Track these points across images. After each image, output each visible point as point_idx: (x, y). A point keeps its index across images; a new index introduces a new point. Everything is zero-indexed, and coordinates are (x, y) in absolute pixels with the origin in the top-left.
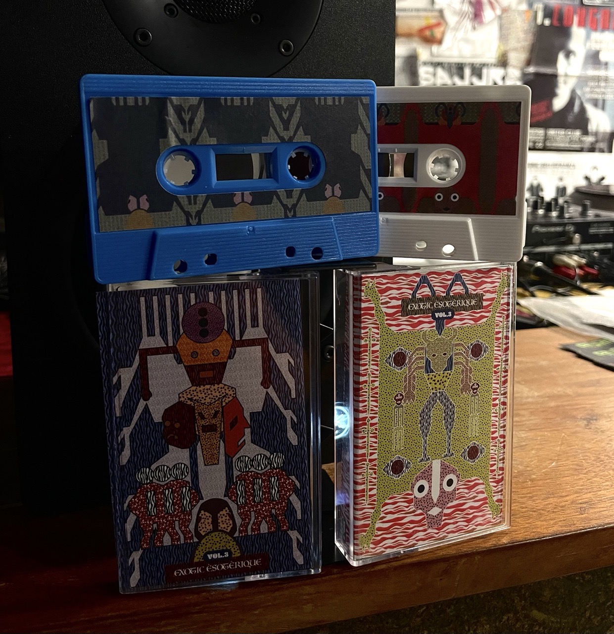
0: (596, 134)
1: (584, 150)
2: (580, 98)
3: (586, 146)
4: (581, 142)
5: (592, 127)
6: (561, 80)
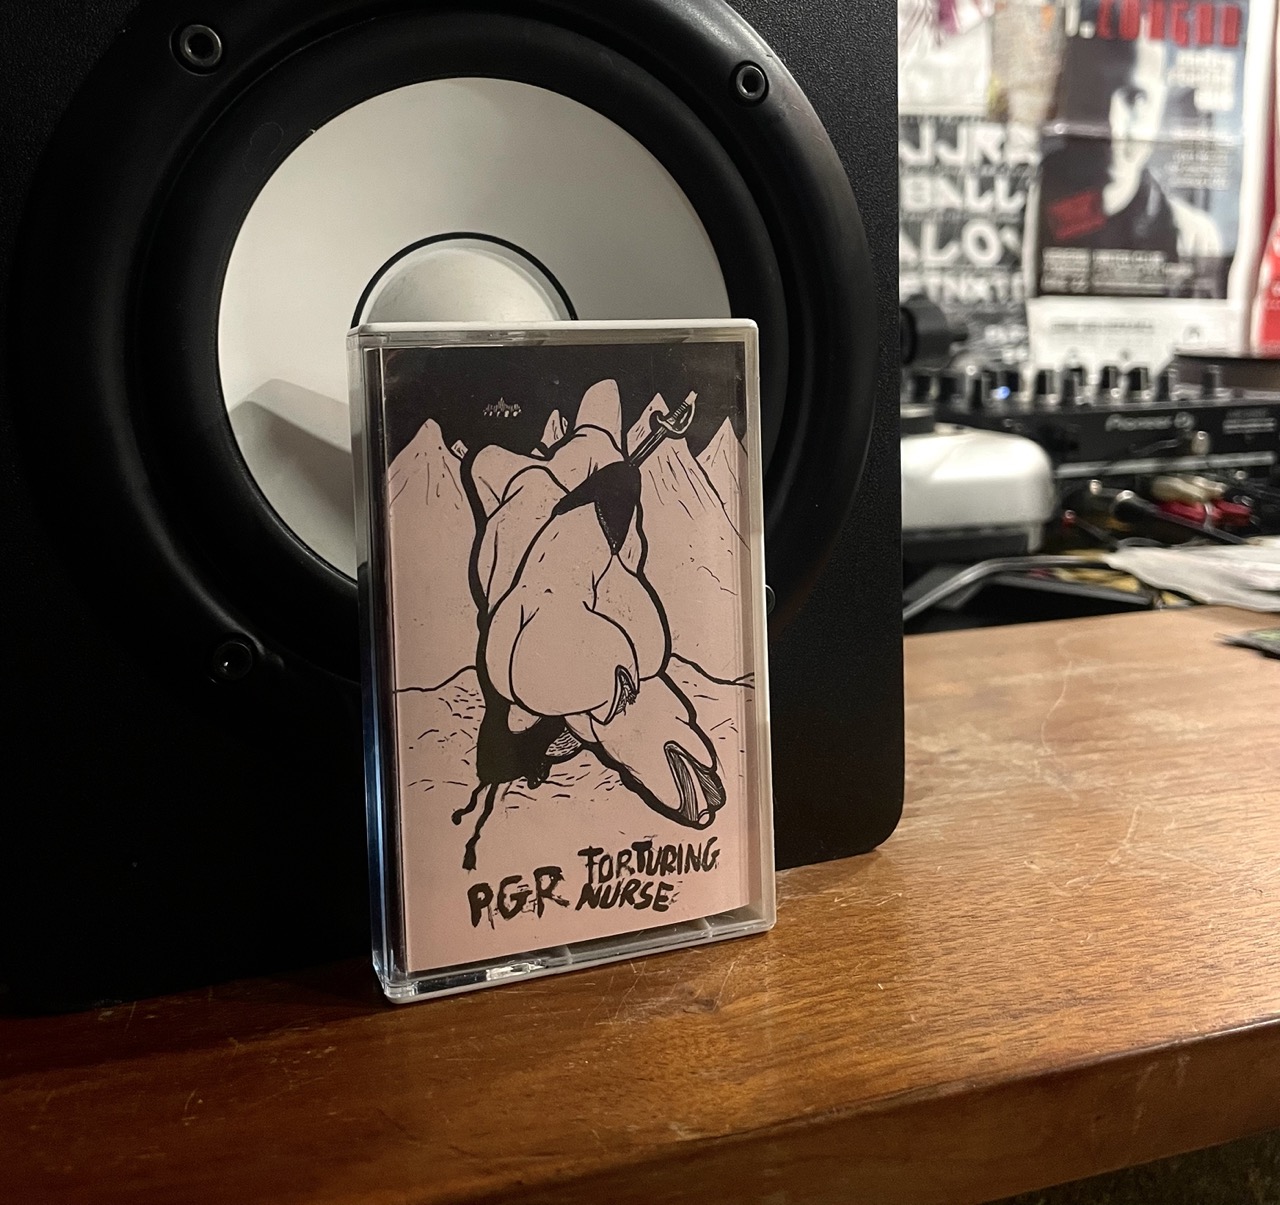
0: (1193, 260)
1: (1171, 294)
2: (1158, 187)
3: (1175, 286)
4: (1163, 276)
5: (1186, 245)
6: (1119, 150)
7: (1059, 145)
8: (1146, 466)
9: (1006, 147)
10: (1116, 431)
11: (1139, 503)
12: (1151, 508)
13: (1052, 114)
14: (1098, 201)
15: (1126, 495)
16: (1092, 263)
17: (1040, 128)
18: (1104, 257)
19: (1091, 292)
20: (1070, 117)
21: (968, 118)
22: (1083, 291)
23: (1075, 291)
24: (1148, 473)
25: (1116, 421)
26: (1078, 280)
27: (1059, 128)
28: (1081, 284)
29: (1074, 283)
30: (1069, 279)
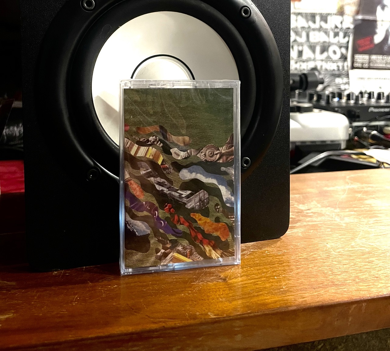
7: (360, 22)
8: (382, 123)
9: (343, 23)
10: (372, 112)
11: (378, 134)
12: (382, 136)
13: (357, 13)
14: (372, 40)
15: (374, 132)
16: (370, 59)
17: (354, 17)
18: (374, 57)
19: (369, 68)
20: (363, 14)
21: (331, 14)
22: (367, 67)
23: (364, 67)
24: (383, 125)
25: (372, 109)
26: (365, 64)
27: (360, 17)
28: (366, 66)
29: (364, 65)
30: (363, 64)
